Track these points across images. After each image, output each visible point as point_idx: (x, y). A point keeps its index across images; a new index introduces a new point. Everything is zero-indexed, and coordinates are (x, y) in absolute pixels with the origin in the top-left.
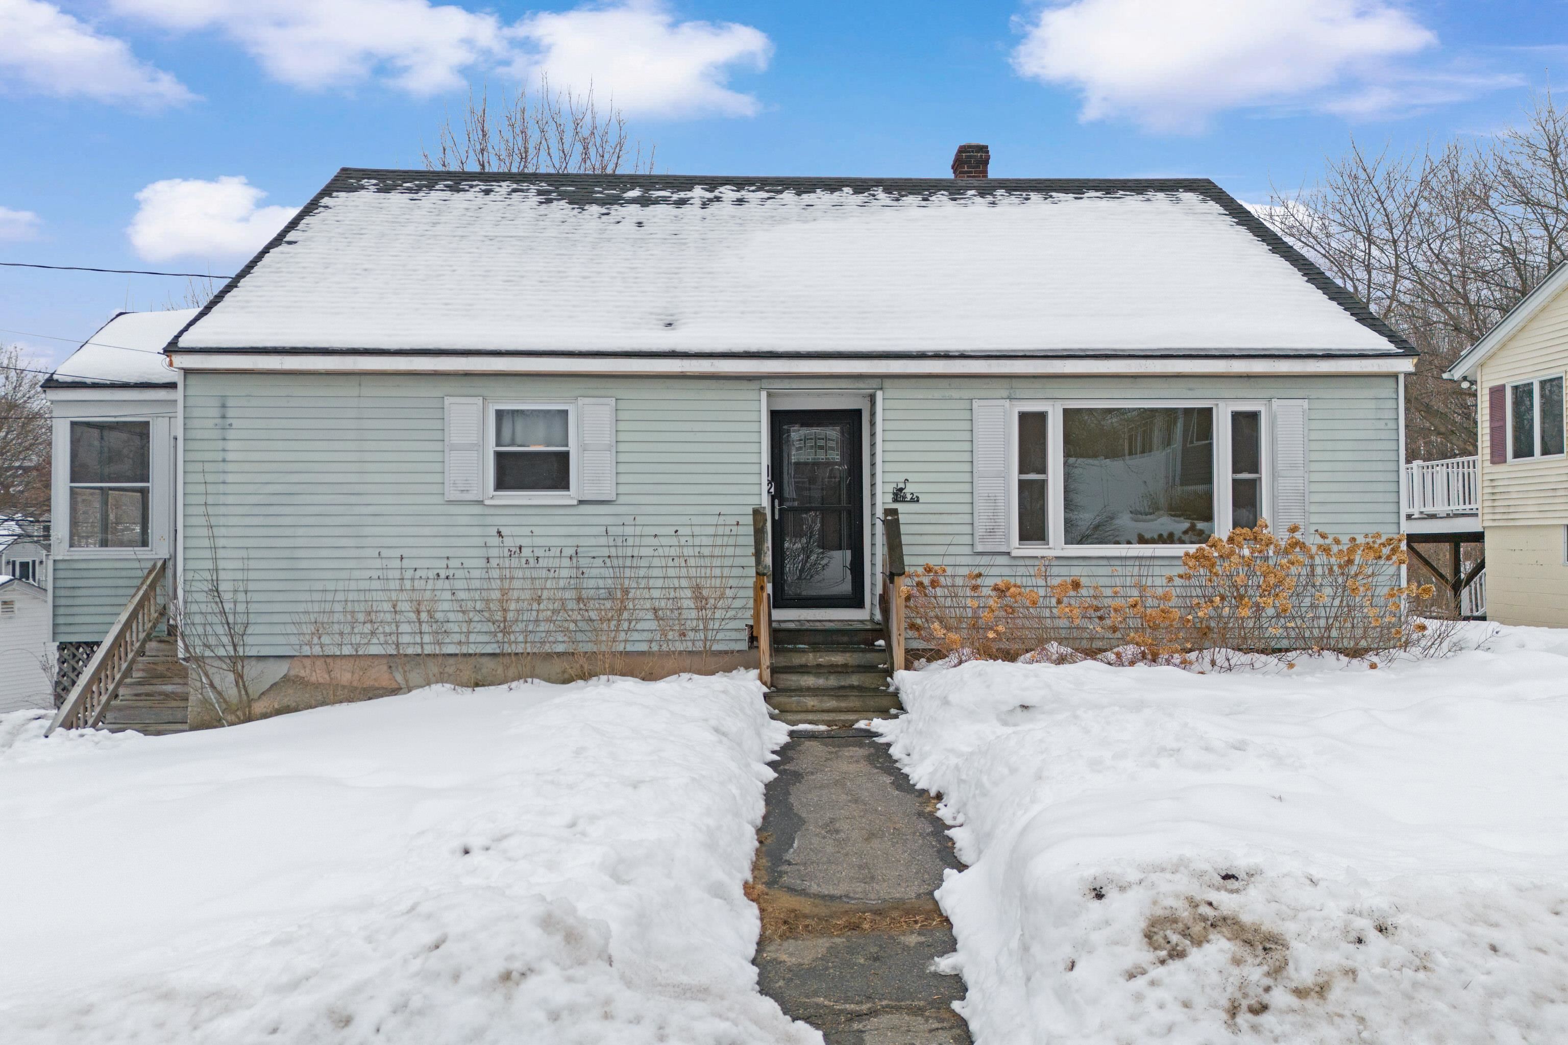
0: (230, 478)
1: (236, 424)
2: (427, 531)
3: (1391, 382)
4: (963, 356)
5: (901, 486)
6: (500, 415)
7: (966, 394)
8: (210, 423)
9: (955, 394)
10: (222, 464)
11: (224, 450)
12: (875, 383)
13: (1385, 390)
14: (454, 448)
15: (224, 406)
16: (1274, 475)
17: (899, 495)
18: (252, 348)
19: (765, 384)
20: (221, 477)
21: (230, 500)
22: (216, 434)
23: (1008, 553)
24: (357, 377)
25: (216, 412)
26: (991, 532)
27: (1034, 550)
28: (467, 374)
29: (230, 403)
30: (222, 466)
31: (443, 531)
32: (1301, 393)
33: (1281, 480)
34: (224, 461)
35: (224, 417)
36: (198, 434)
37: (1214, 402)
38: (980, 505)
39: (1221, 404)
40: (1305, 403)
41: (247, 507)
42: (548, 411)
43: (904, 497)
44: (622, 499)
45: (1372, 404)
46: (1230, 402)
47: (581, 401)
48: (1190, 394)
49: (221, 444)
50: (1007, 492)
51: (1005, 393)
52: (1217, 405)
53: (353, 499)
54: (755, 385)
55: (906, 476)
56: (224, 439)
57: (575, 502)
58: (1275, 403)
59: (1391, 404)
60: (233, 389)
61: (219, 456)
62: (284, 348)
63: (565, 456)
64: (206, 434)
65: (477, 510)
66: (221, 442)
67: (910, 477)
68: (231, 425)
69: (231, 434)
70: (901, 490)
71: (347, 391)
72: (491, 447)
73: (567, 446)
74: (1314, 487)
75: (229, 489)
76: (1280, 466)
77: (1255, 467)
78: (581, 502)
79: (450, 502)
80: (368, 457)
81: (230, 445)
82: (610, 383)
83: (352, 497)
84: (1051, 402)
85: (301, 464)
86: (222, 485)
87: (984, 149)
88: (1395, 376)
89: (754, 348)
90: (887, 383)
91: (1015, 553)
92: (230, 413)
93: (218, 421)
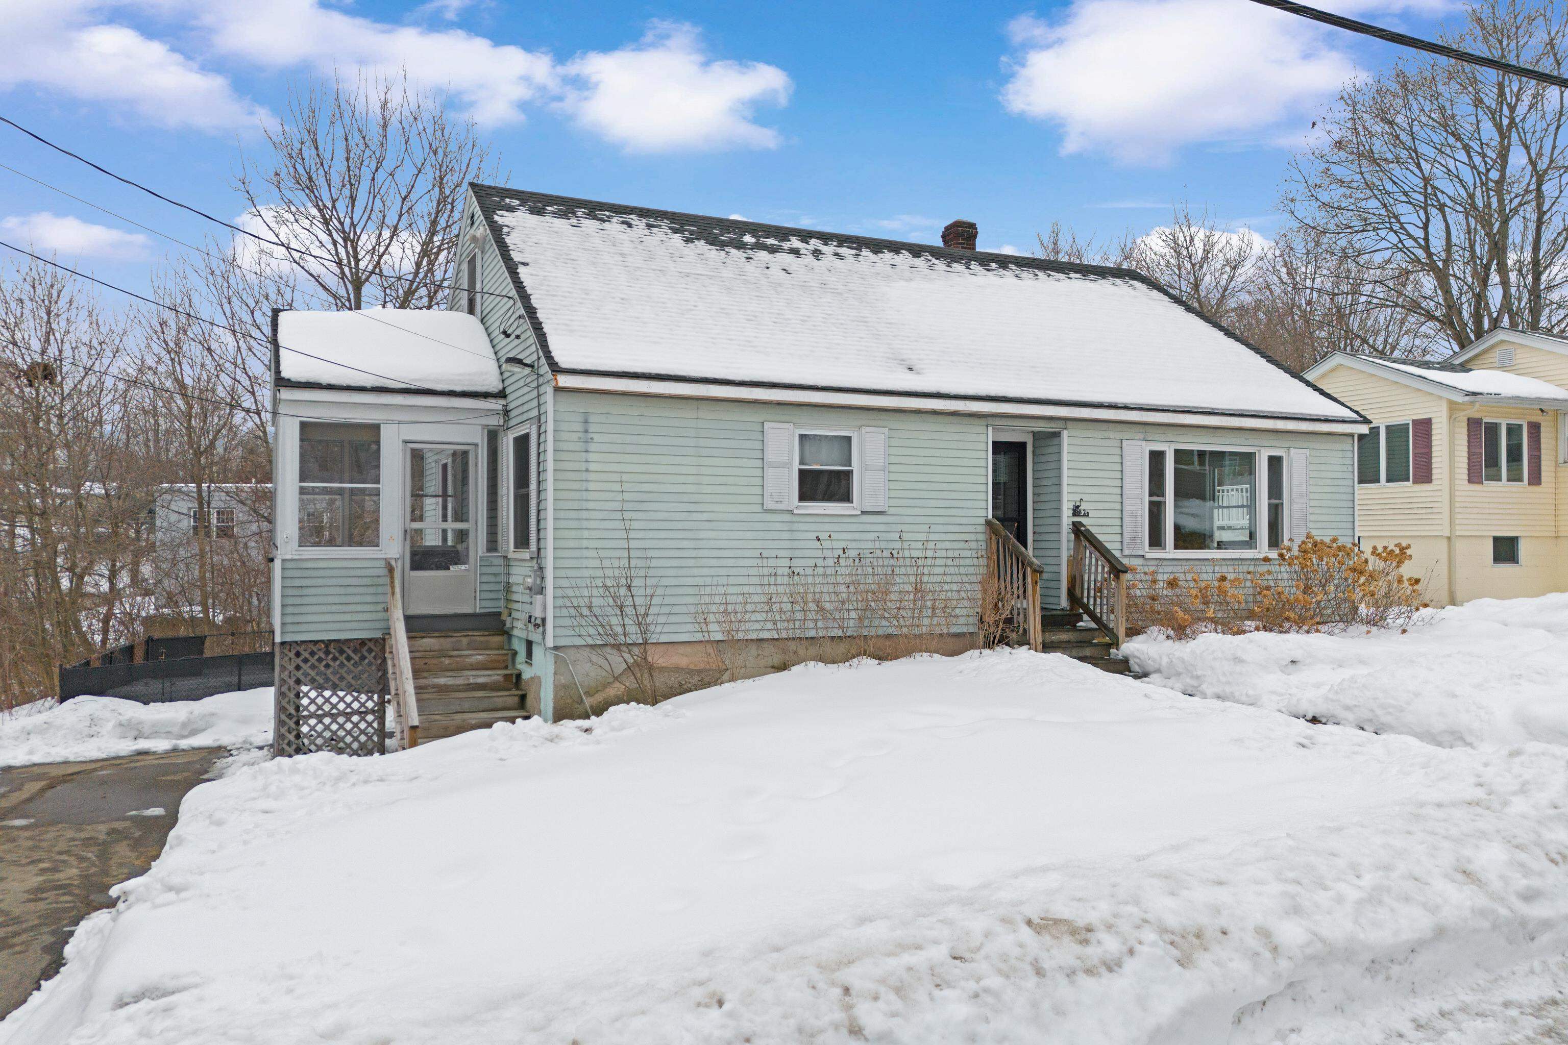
0: (592, 486)
1: (597, 437)
2: (749, 535)
3: (1349, 440)
4: (1126, 408)
5: (1078, 504)
6: (802, 437)
7: (1119, 435)
8: (575, 437)
9: (1112, 435)
10: (584, 473)
11: (587, 461)
12: (1061, 424)
13: (1346, 445)
14: (771, 465)
15: (586, 422)
16: (1291, 501)
17: (1076, 511)
18: (624, 372)
19: (990, 421)
20: (584, 485)
21: (591, 505)
22: (580, 446)
23: (1143, 556)
24: (695, 402)
25: (579, 427)
26: (1134, 539)
27: (1157, 554)
28: (779, 404)
29: (592, 419)
30: (584, 476)
31: (761, 535)
32: (1305, 445)
33: (1295, 505)
34: (587, 471)
35: (586, 431)
36: (564, 446)
37: (1258, 448)
38: (1126, 519)
39: (1263, 450)
40: (1307, 451)
41: (606, 513)
42: (826, 436)
43: (1080, 512)
44: (892, 511)
45: (1340, 454)
46: (1267, 449)
47: (864, 429)
48: (1246, 442)
49: (584, 456)
50: (1143, 508)
51: (1141, 436)
52: (1259, 451)
53: (692, 507)
54: (983, 422)
55: (1081, 496)
56: (587, 451)
57: (859, 513)
58: (1292, 451)
59: (1350, 454)
60: (594, 406)
61: (583, 466)
62: (650, 374)
63: (848, 474)
64: (571, 447)
65: (787, 517)
66: (584, 454)
67: (1085, 498)
68: (592, 439)
69: (593, 447)
70: (1078, 507)
71: (687, 413)
72: (796, 467)
73: (850, 466)
74: (1311, 511)
75: (591, 496)
76: (1294, 495)
77: (1280, 497)
78: (863, 513)
79: (767, 511)
80: (704, 470)
81: (592, 457)
82: (884, 415)
83: (691, 505)
84: (1167, 444)
85: (647, 476)
86: (584, 493)
87: (972, 226)
88: (1352, 435)
89: (993, 393)
90: (1069, 424)
91: (1148, 556)
92: (592, 428)
93: (581, 435)
